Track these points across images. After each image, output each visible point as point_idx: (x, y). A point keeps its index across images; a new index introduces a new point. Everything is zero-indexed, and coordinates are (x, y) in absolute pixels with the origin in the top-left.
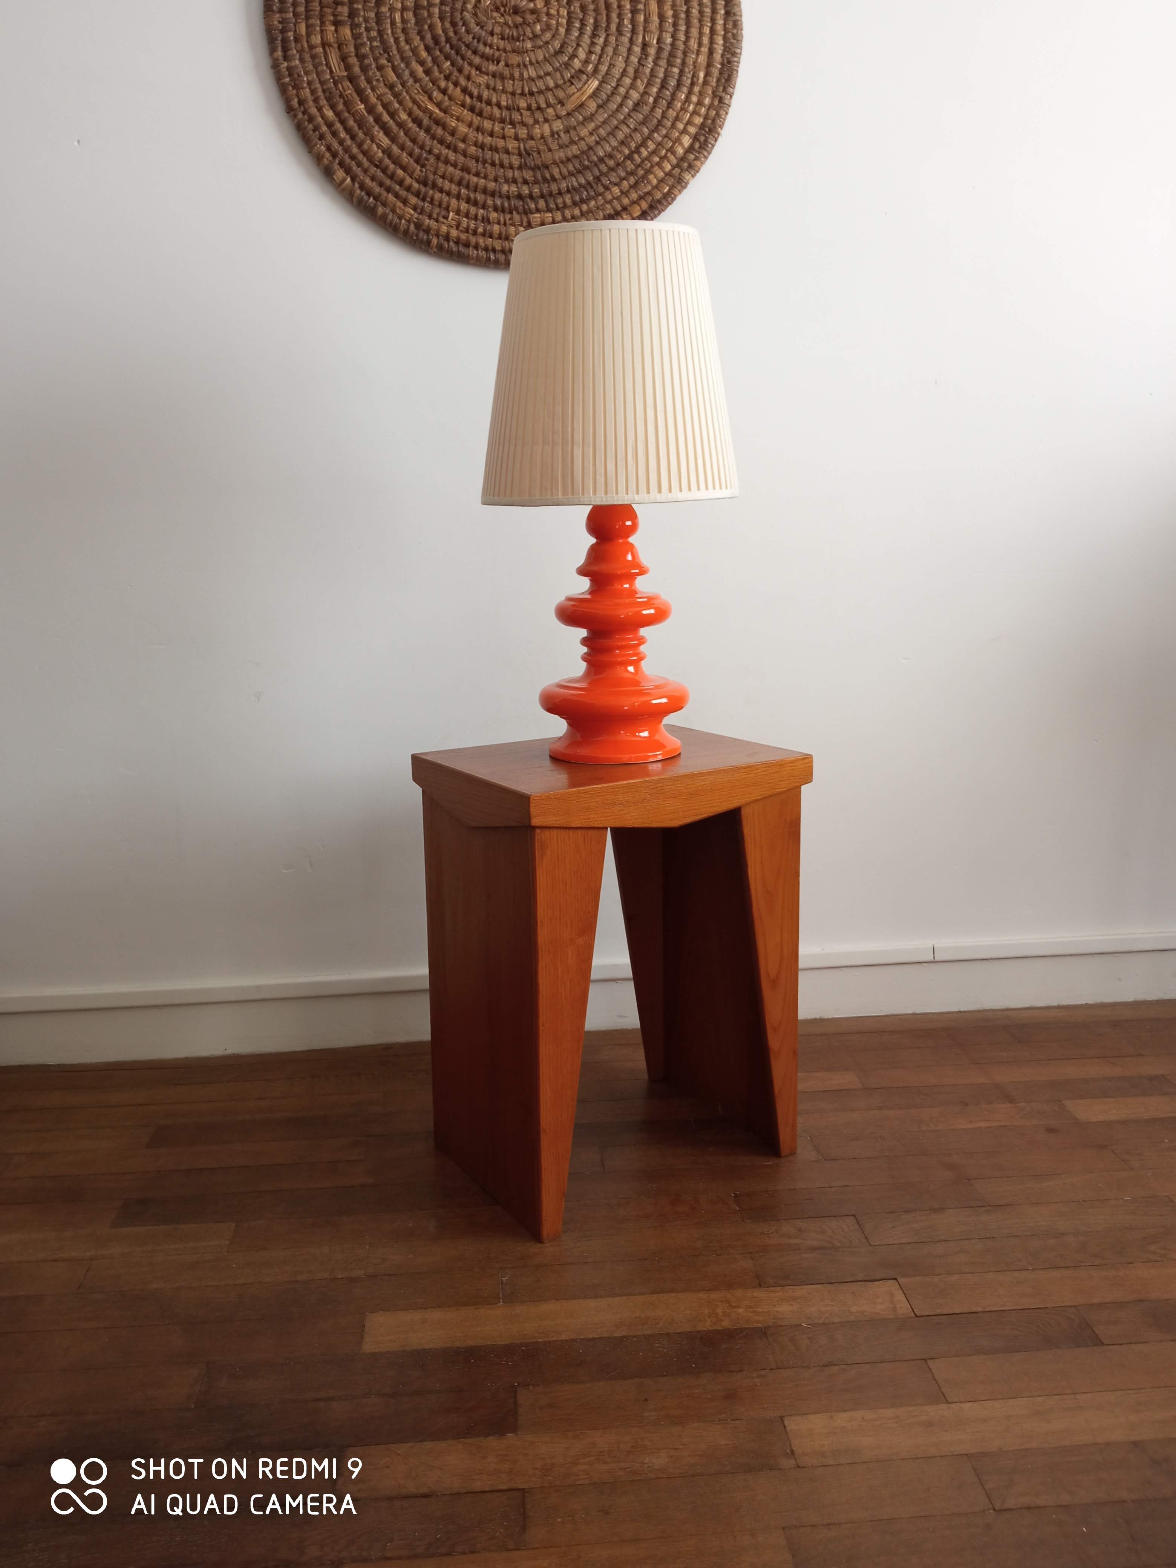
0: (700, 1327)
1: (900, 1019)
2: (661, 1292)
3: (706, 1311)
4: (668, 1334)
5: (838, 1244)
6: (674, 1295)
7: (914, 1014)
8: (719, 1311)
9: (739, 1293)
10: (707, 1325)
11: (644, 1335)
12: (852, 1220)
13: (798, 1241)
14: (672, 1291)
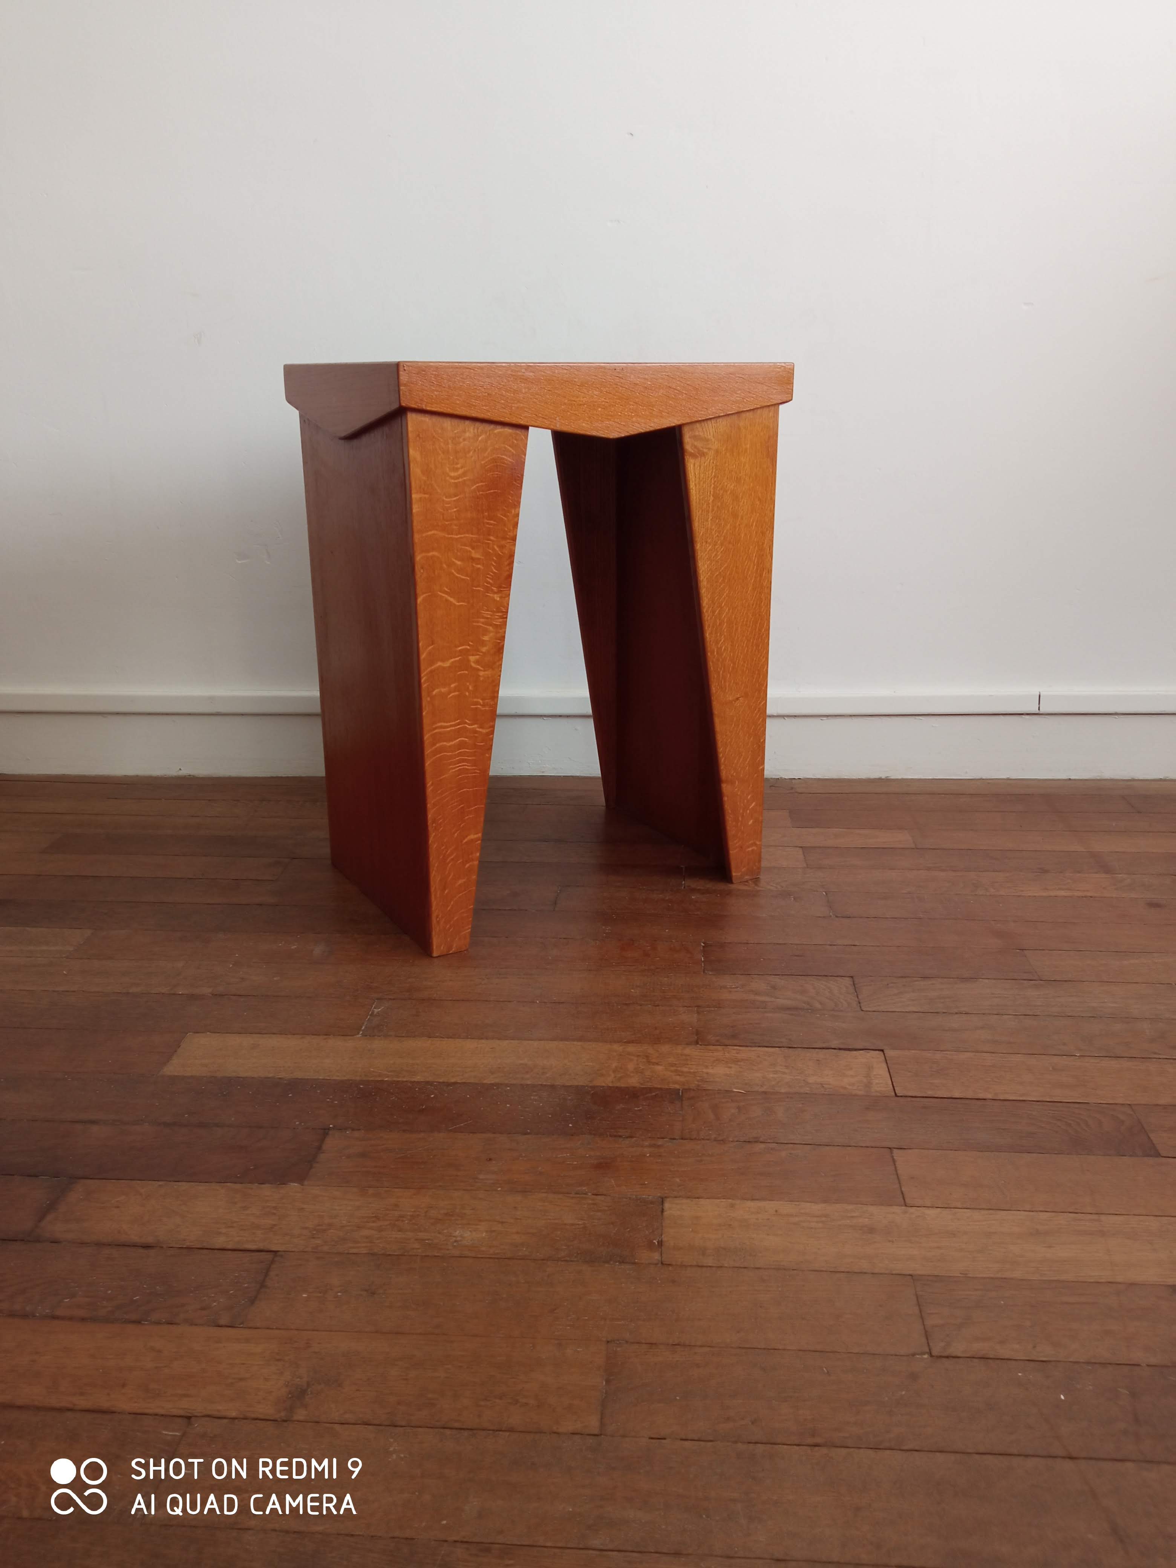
0: (600, 1082)
1: (989, 783)
2: (567, 1039)
3: (614, 1065)
4: (553, 1087)
5: (818, 1006)
6: (579, 1043)
7: (1008, 779)
8: (631, 1066)
9: (665, 1048)
10: (608, 1080)
11: (521, 1085)
12: (847, 981)
13: (767, 999)
14: (580, 1039)
